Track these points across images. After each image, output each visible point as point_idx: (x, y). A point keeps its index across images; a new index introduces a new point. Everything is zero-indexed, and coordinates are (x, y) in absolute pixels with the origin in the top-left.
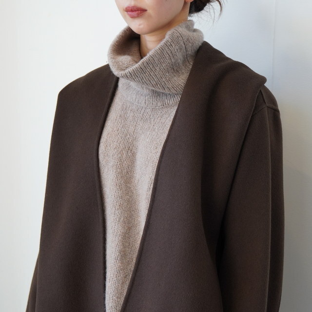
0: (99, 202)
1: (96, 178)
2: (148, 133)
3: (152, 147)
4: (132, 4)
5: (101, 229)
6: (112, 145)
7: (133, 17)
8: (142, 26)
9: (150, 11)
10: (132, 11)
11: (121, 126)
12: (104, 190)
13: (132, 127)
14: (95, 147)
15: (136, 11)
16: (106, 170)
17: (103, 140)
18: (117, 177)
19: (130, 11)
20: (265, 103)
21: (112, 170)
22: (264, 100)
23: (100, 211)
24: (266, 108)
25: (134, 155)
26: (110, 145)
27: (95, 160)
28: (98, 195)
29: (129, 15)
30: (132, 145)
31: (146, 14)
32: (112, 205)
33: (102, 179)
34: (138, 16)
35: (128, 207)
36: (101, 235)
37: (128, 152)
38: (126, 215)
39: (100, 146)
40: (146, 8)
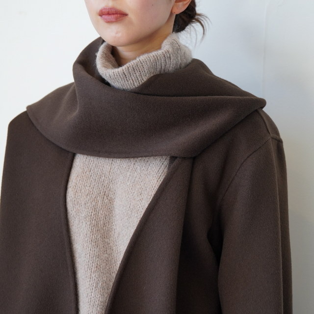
0: (69, 262)
1: (65, 232)
2: (128, 174)
3: (136, 193)
4: (110, 4)
5: (73, 297)
6: (83, 191)
7: (109, 22)
8: (119, 35)
9: (132, 16)
10: (109, 14)
11: (94, 165)
12: (74, 246)
13: (108, 166)
14: (62, 194)
15: (113, 14)
16: (77, 222)
17: (71, 184)
18: (92, 231)
19: (106, 14)
20: (269, 133)
21: (84, 223)
22: (268, 130)
23: (70, 274)
24: (271, 140)
25: (111, 201)
26: (81, 190)
27: (62, 209)
28: (68, 254)
29: (104, 19)
30: (109, 189)
31: (127, 19)
32: (86, 267)
33: (72, 233)
34: (117, 21)
35: (107, 268)
36: (73, 306)
37: (104, 198)
38: (105, 279)
39: (68, 192)
40: (127, 11)
